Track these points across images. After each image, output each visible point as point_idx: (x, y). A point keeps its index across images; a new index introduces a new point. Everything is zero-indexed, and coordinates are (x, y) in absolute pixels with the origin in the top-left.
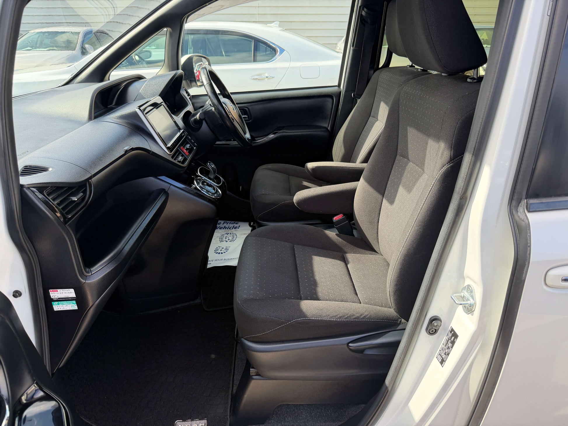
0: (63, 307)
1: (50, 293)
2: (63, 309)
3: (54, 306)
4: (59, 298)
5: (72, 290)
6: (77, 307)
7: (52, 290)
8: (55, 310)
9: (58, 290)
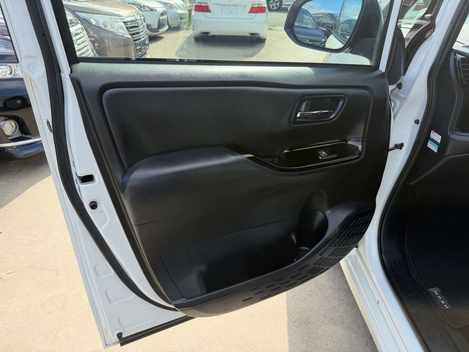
0: (431, 146)
1: (431, 132)
2: (431, 148)
3: (428, 143)
4: (433, 139)
5: (440, 137)
6: (437, 151)
7: (433, 131)
8: (428, 146)
9: (435, 133)
